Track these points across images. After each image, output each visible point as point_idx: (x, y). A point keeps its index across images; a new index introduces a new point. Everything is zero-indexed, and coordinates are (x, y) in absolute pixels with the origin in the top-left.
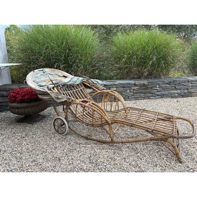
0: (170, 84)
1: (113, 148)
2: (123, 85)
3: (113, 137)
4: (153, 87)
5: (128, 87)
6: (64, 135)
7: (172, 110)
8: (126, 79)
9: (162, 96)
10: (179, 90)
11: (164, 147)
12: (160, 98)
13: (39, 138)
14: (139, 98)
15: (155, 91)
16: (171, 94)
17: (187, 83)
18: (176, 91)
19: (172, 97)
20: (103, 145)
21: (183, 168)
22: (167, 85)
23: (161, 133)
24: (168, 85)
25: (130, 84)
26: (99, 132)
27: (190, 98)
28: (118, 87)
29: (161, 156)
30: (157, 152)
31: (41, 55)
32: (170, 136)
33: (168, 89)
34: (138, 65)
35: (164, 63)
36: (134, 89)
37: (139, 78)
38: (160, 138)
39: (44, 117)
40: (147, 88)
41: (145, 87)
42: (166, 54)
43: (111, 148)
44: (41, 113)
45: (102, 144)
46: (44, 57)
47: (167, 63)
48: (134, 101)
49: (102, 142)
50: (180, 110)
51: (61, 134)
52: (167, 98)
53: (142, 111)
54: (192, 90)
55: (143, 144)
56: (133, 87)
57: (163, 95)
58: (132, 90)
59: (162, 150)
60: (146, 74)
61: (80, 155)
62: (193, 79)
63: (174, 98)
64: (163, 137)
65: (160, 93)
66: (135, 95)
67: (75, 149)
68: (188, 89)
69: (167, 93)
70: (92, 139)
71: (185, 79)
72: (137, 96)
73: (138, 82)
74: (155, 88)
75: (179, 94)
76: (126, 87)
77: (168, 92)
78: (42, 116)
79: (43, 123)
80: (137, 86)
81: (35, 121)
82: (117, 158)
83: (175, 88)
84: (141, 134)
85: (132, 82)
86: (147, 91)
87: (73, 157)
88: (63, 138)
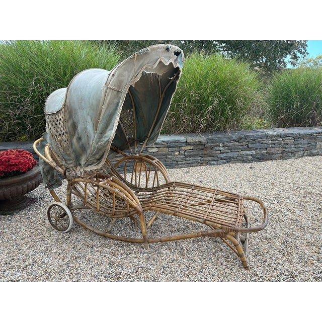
0: (241, 141)
1: (146, 251)
2: (169, 144)
3: (146, 233)
4: (215, 146)
5: (177, 147)
6: (67, 233)
7: (242, 182)
8: (174, 133)
9: (229, 160)
10: (253, 150)
11: (225, 244)
12: (225, 163)
13: (23, 239)
14: (193, 164)
15: (217, 152)
16: (242, 156)
17: (266, 140)
18: (248, 152)
19: (244, 161)
20: (130, 247)
21: (249, 277)
22: (235, 143)
23: (217, 225)
24: (237, 143)
25: (178, 141)
26: (127, 225)
27: (270, 162)
28: (160, 147)
29: (218, 260)
30: (213, 253)
31: (28, 94)
32: (231, 229)
33: (237, 149)
34: (192, 112)
35: (230, 109)
36: (186, 150)
37: (193, 132)
38: (216, 233)
39: (33, 201)
40: (205, 148)
41: (203, 147)
42: (234, 95)
43: (143, 251)
44: (29, 195)
45: (129, 245)
46: (33, 97)
47: (235, 109)
48: (185, 169)
49: (129, 242)
50: (253, 182)
51: (62, 231)
52: (235, 163)
53: (193, 188)
54: (273, 151)
55: (194, 241)
56: (183, 146)
57: (230, 158)
58: (182, 152)
59: (221, 250)
60: (203, 126)
61: (91, 266)
62: (274, 134)
63: (245, 162)
64: (220, 230)
65: (225, 155)
66: (187, 159)
67: (84, 256)
68: (266, 149)
69: (235, 154)
70: (113, 237)
71: (262, 134)
72: (190, 160)
73: (191, 139)
74: (217, 148)
75: (253, 157)
76: (173, 147)
77: (238, 153)
78: (30, 198)
79: (31, 212)
80: (190, 145)
81: (17, 209)
82: (151, 267)
83: (248, 147)
84: (192, 225)
85: (182, 138)
86: (205, 152)
87: (79, 271)
88: (64, 237)
